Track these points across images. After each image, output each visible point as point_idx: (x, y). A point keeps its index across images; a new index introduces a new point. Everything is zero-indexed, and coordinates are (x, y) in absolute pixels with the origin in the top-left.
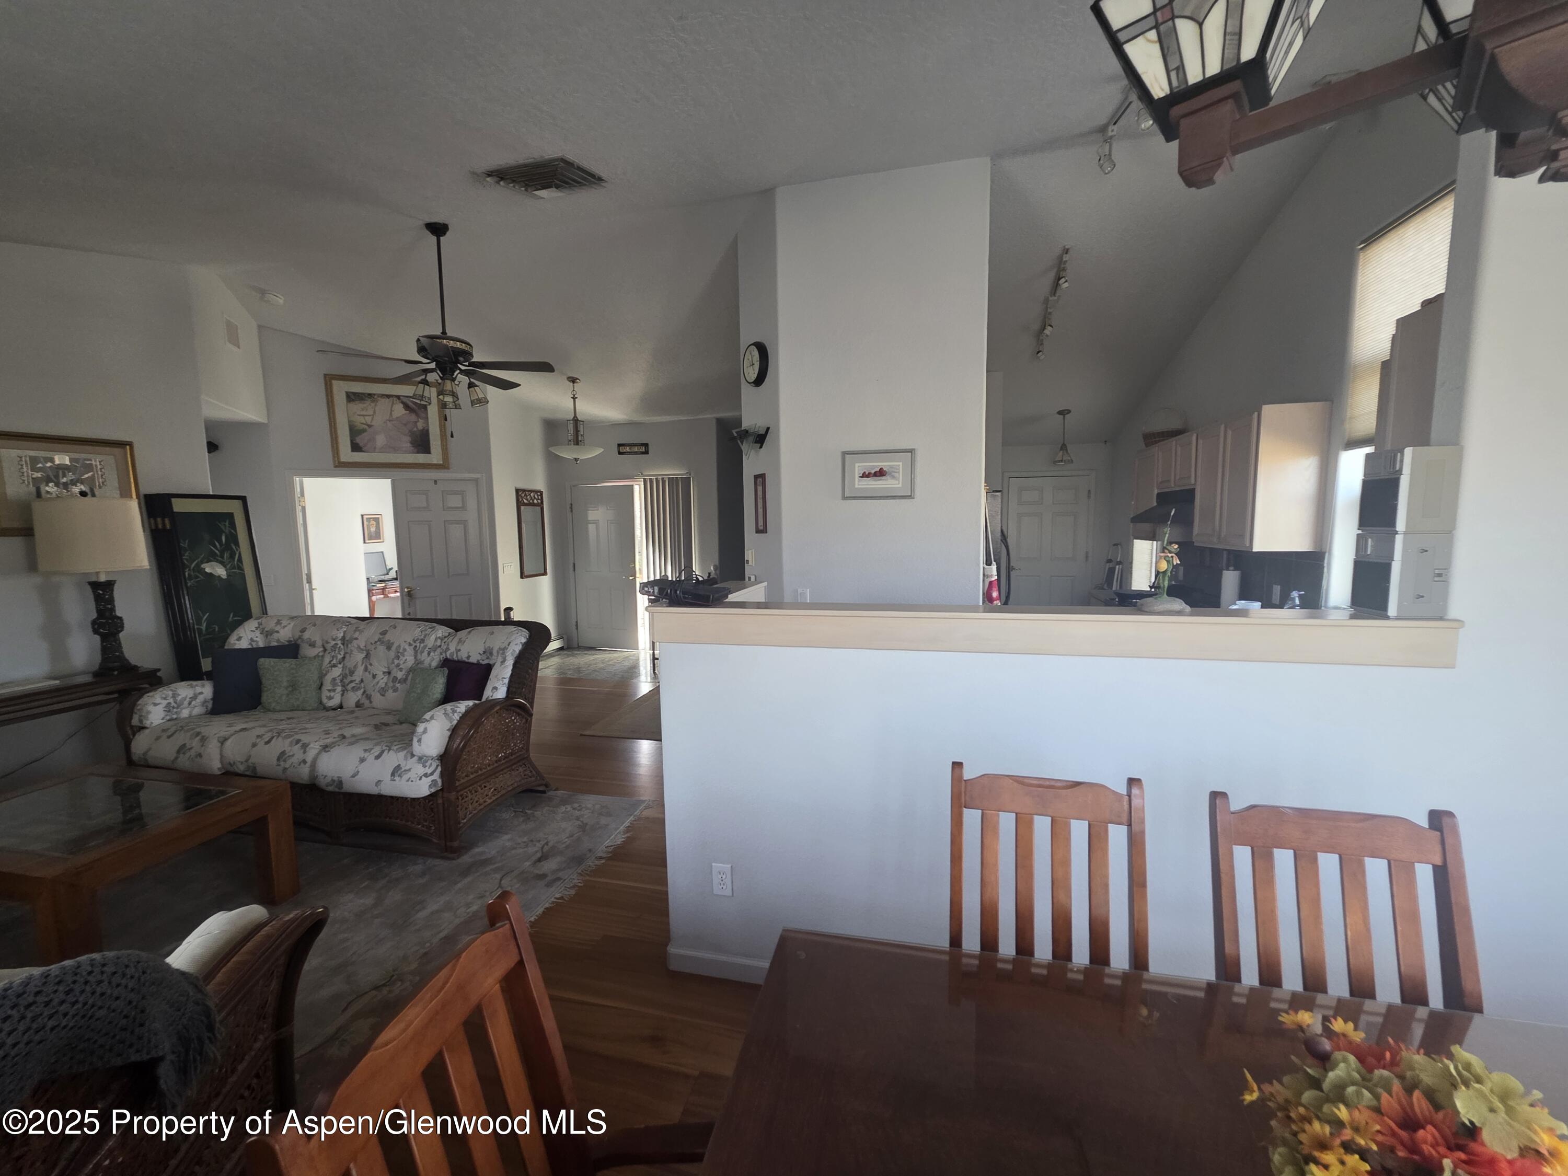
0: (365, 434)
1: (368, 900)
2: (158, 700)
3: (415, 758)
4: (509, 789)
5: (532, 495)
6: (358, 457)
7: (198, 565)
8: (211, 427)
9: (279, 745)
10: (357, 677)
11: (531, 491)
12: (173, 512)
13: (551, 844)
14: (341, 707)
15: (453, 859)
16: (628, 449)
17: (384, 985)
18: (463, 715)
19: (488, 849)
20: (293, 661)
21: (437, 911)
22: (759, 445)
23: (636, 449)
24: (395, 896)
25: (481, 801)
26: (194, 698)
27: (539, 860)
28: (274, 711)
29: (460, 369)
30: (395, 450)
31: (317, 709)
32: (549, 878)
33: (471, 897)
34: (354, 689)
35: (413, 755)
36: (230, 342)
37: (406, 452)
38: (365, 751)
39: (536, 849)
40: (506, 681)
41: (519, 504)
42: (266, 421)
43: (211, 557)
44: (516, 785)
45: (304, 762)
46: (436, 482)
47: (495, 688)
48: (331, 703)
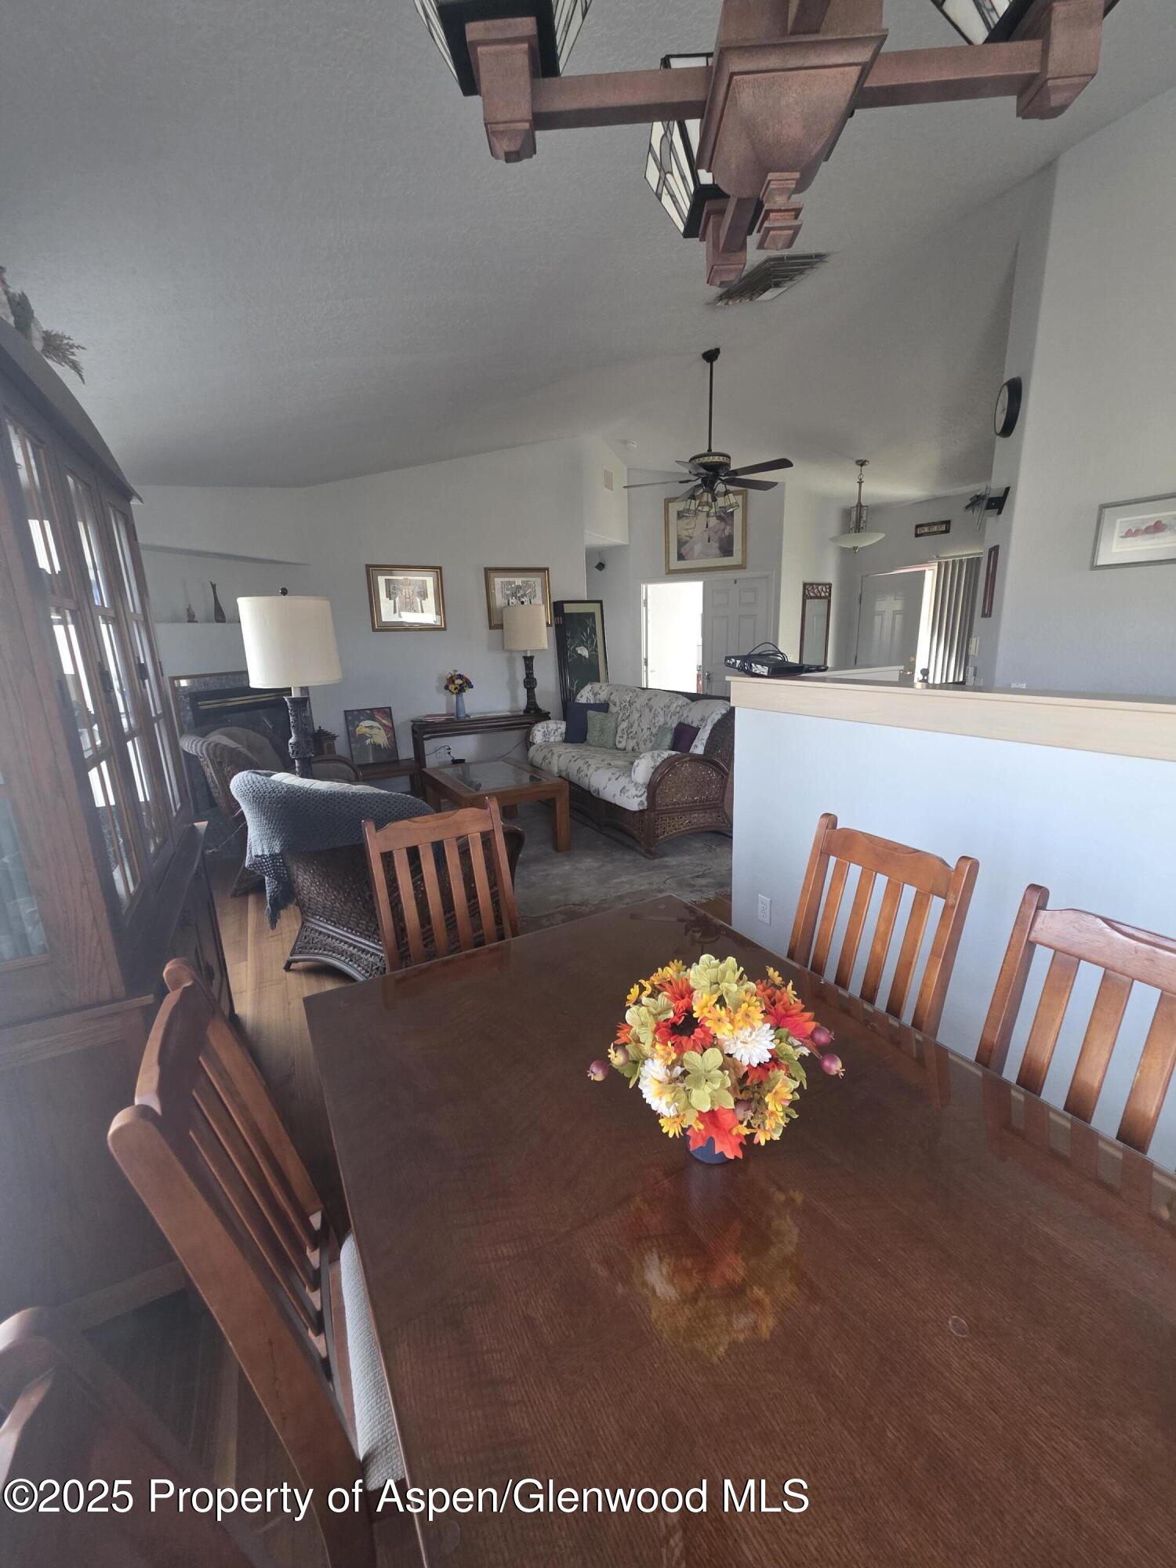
0: (688, 544)
1: (596, 865)
2: (539, 729)
3: (633, 784)
4: (701, 826)
5: (820, 588)
6: (683, 565)
7: (574, 649)
8: (591, 553)
9: (580, 763)
10: (634, 729)
11: (819, 584)
12: (564, 614)
13: (711, 870)
14: (625, 749)
15: (649, 858)
16: (926, 530)
17: (578, 905)
18: (665, 760)
19: (671, 861)
20: (604, 714)
21: (623, 882)
22: (997, 510)
23: (935, 529)
24: (610, 867)
25: (677, 827)
26: (557, 730)
27: (698, 877)
28: (591, 745)
29: (720, 479)
30: (707, 556)
31: (613, 748)
32: (695, 888)
33: (645, 882)
34: (632, 738)
35: (632, 782)
36: (606, 487)
37: (716, 557)
38: (613, 774)
39: (700, 869)
40: (704, 742)
41: (805, 597)
42: (628, 543)
43: (582, 643)
44: (707, 824)
45: (587, 776)
46: (736, 582)
47: (696, 746)
48: (620, 746)
